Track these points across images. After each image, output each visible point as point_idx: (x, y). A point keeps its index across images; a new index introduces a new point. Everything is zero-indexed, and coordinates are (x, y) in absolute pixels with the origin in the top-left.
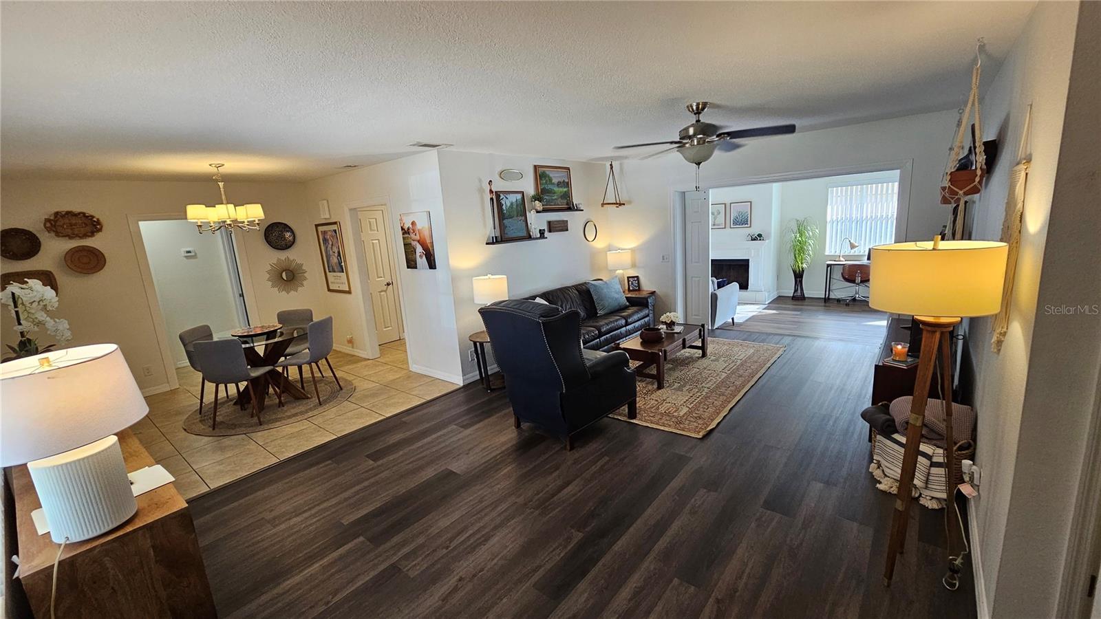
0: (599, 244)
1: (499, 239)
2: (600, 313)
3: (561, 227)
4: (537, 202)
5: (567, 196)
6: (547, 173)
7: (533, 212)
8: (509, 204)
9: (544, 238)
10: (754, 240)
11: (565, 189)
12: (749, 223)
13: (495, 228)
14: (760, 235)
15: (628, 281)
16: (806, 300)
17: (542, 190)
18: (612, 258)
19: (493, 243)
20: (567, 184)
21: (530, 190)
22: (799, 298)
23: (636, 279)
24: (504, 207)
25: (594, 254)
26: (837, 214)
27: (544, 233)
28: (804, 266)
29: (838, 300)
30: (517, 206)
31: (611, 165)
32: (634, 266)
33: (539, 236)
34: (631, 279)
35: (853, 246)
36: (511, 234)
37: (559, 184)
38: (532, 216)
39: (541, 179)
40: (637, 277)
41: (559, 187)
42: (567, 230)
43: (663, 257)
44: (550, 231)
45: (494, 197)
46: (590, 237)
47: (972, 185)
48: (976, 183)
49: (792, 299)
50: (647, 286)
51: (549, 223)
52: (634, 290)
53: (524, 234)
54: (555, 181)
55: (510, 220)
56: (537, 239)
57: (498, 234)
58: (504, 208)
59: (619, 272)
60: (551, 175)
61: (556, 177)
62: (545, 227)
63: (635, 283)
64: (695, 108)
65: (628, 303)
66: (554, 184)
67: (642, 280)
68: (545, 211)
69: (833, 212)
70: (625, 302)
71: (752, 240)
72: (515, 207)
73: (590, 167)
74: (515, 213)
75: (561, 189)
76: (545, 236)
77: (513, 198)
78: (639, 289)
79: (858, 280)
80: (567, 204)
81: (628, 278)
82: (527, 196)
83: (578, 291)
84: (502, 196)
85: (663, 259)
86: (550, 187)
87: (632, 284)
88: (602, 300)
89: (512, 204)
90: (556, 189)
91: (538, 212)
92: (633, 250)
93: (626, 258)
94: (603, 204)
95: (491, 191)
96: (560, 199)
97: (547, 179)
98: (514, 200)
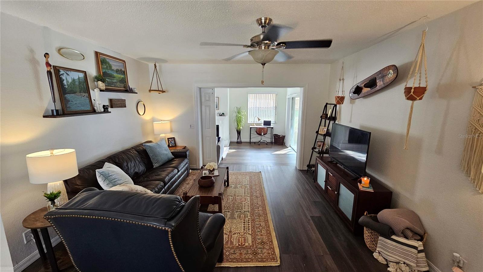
0: (147, 117)
1: (60, 112)
2: (156, 165)
3: (122, 104)
4: (100, 82)
5: (124, 81)
6: (107, 60)
7: (97, 90)
8: (70, 81)
9: (108, 112)
10: (221, 116)
11: (123, 76)
12: (218, 107)
13: (54, 102)
14: (223, 114)
15: (168, 141)
16: (242, 144)
17: (103, 73)
18: (157, 126)
19: (53, 116)
20: (124, 73)
21: (92, 71)
22: (239, 143)
23: (173, 139)
24: (65, 82)
25: (143, 124)
26: (252, 106)
27: (107, 109)
28: (241, 128)
29: (255, 143)
30: (80, 83)
31: (155, 65)
32: (172, 131)
33: (103, 110)
34: (170, 140)
35: (259, 120)
36: (74, 108)
37: (117, 71)
38: (95, 95)
39: (102, 64)
40: (174, 138)
41: (118, 74)
42: (125, 107)
43: (190, 125)
44: (112, 107)
45: (52, 71)
46: (141, 112)
47: (410, 95)
48: (412, 93)
49: (237, 143)
50: (181, 143)
51: (111, 101)
52: (172, 147)
53: (88, 108)
54: (114, 68)
55: (73, 95)
56: (101, 113)
57: (59, 107)
58: (66, 84)
59: (162, 135)
60: (111, 63)
61: (115, 66)
62: (107, 103)
63: (173, 142)
64: (263, 21)
65: (173, 157)
66: (113, 70)
67: (177, 139)
68: (107, 90)
69: (250, 105)
70: (171, 156)
71: (220, 116)
72: (77, 83)
73: (140, 63)
74: (78, 90)
75: (119, 76)
76: (109, 111)
77: (76, 76)
78: (175, 146)
79: (262, 134)
80: (125, 88)
81: (168, 138)
82: (90, 76)
83: (137, 151)
84: (62, 72)
85: (191, 127)
86: (110, 72)
87: (171, 142)
88: (156, 156)
89: (74, 80)
90: (115, 75)
91: (101, 91)
92: (171, 121)
93: (168, 126)
94: (150, 91)
95: (48, 64)
96: (118, 83)
97: (107, 65)
98: (76, 78)
